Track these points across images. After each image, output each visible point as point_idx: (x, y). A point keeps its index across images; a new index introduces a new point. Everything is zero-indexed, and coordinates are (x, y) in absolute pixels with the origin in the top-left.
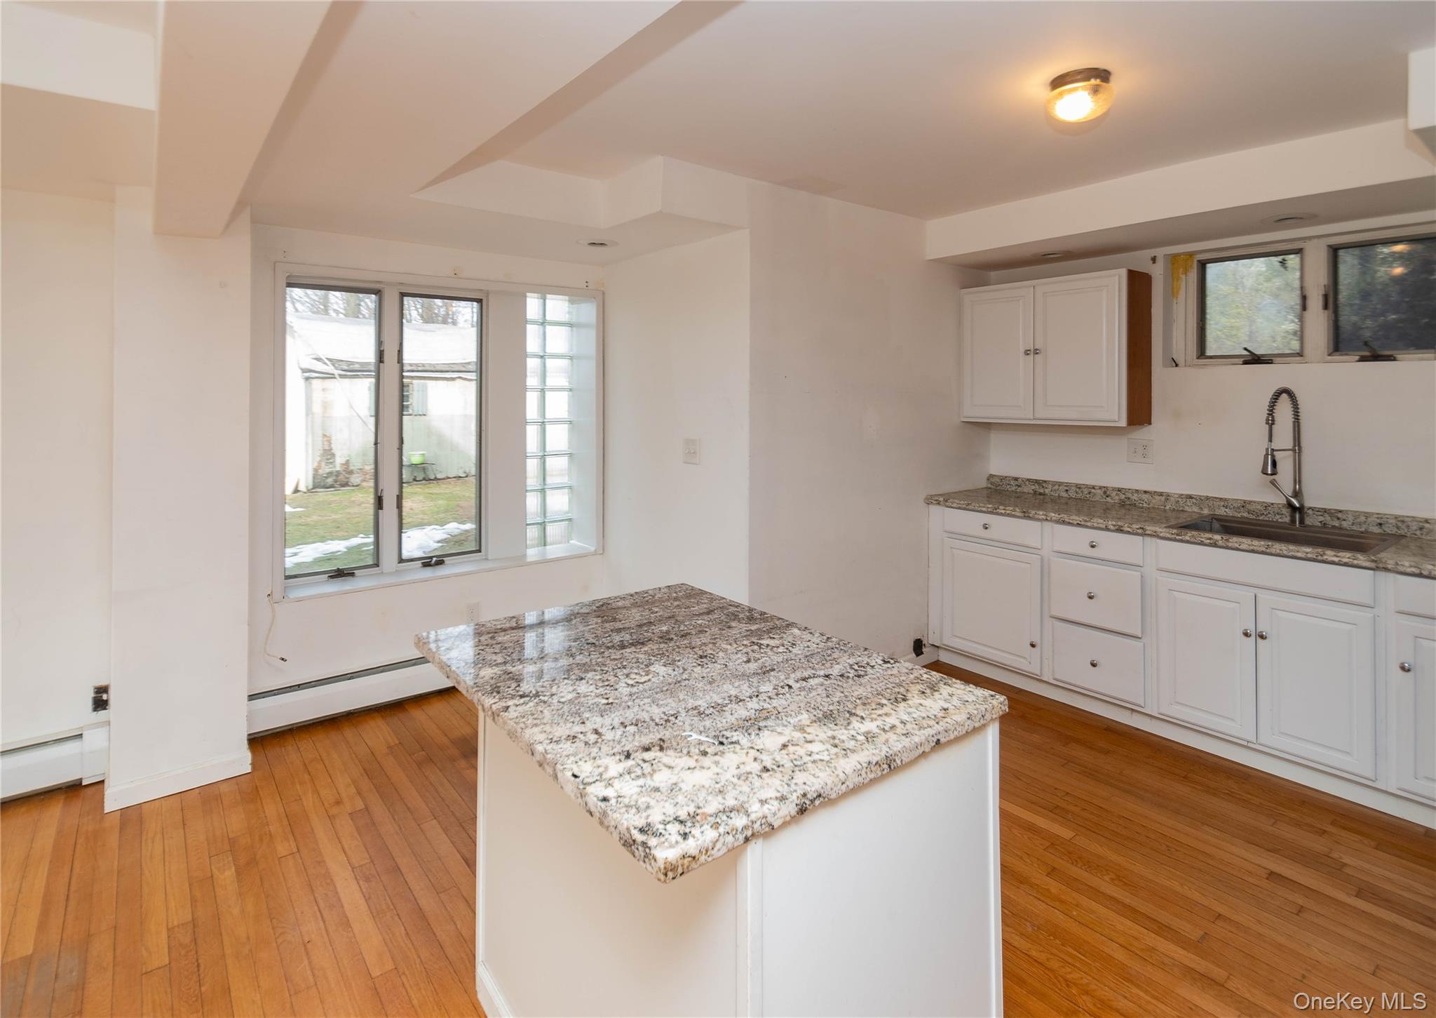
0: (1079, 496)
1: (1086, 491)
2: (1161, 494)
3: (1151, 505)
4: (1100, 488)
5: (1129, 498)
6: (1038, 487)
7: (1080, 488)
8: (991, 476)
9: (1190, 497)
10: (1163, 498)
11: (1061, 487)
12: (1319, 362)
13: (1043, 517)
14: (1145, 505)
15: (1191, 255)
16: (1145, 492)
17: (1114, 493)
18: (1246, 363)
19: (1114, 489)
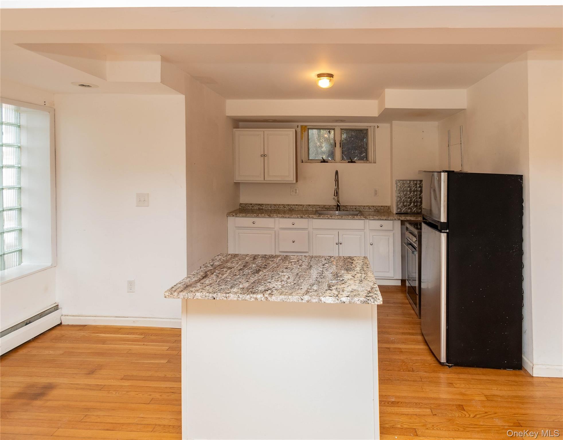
0: (275, 208)
1: (277, 206)
2: (301, 205)
3: (299, 209)
4: (282, 205)
5: (292, 208)
6: (260, 206)
7: (275, 205)
8: (241, 204)
9: (309, 205)
10: (302, 207)
11: (269, 206)
12: (339, 163)
13: (276, 216)
14: (297, 209)
15: (306, 126)
16: (296, 205)
17: (287, 206)
18: (322, 162)
19: (286, 205)
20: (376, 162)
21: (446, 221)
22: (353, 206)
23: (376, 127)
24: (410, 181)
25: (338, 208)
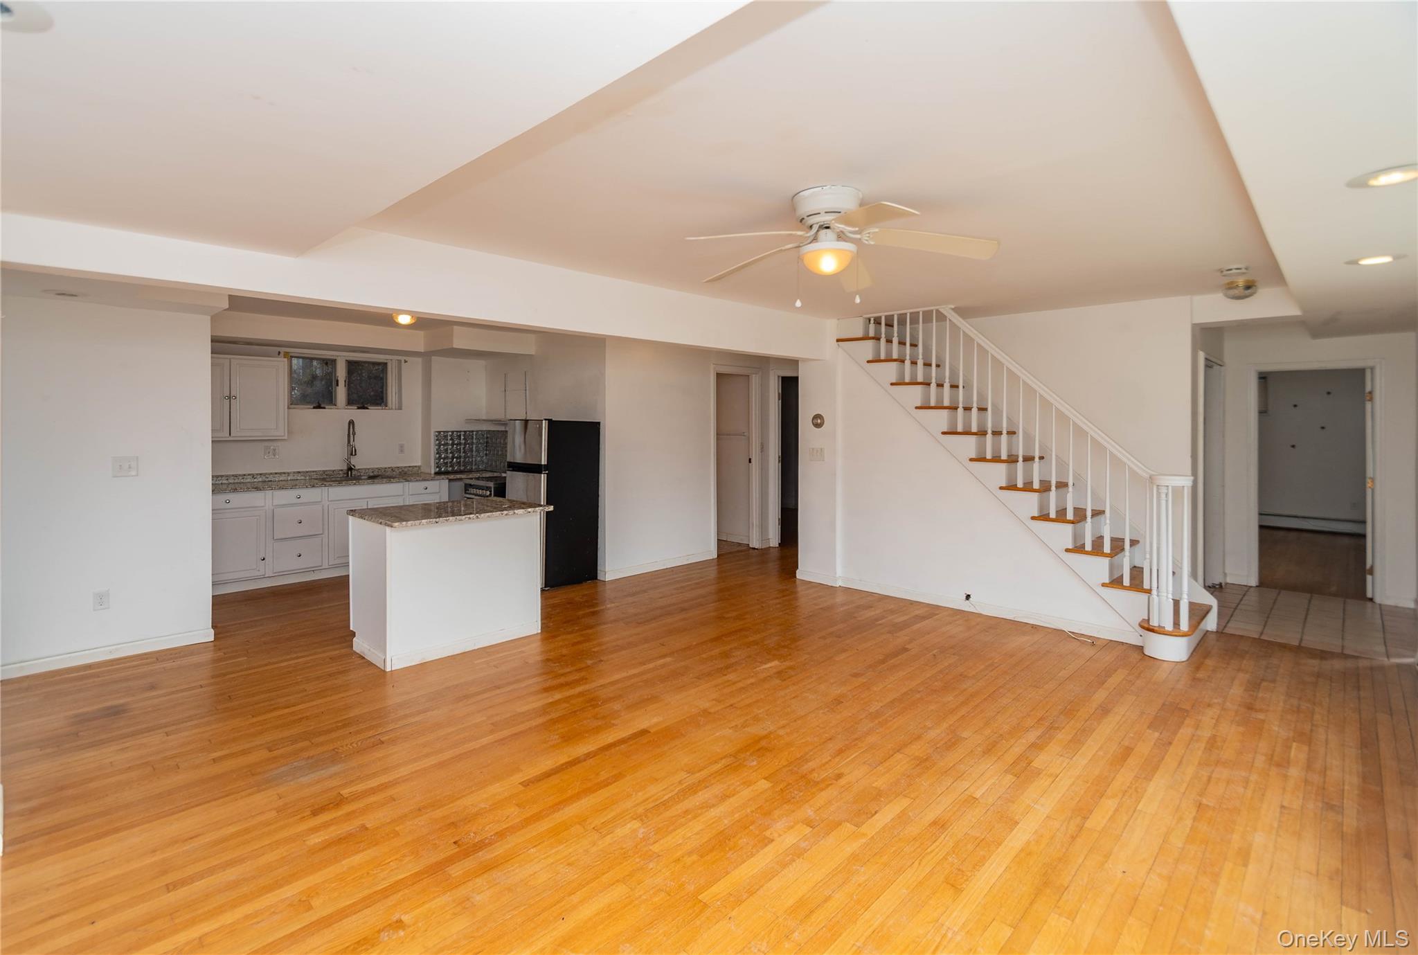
1: (240, 478)
2: (284, 473)
4: (249, 475)
9: (297, 471)
10: (285, 475)
12: (344, 409)
13: (269, 488)
16: (274, 474)
18: (315, 408)
19: (256, 475)
20: (403, 408)
21: (546, 463)
22: (369, 469)
23: (403, 361)
24: (453, 432)
25: (350, 472)
